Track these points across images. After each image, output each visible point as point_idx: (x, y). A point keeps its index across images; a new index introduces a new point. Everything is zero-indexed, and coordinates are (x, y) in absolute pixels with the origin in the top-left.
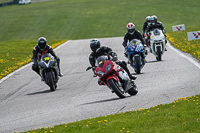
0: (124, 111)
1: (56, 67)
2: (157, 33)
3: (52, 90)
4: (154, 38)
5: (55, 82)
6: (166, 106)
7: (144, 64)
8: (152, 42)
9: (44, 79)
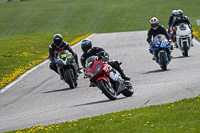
0: (148, 105)
1: (74, 64)
2: (183, 28)
3: (72, 87)
4: (180, 32)
5: (75, 80)
6: (191, 100)
7: (170, 60)
8: (178, 37)
9: (63, 77)
